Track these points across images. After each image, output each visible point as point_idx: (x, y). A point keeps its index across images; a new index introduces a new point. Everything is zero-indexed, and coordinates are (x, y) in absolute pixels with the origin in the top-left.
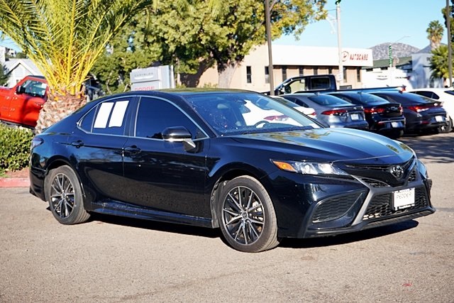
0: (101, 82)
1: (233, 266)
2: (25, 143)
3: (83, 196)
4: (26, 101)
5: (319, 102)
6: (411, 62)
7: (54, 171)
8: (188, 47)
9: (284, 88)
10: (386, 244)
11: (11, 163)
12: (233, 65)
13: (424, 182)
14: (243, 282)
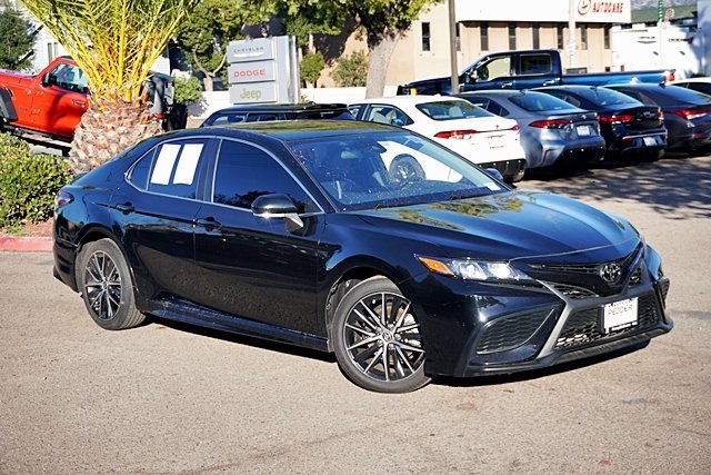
0: (184, 47)
1: (352, 419)
2: (52, 180)
3: (135, 289)
4: (58, 98)
5: (527, 106)
6: (695, 13)
7: (90, 246)
8: (319, 6)
9: (475, 72)
10: (591, 383)
11: (31, 211)
12: (392, 36)
13: (654, 286)
14: (363, 450)
